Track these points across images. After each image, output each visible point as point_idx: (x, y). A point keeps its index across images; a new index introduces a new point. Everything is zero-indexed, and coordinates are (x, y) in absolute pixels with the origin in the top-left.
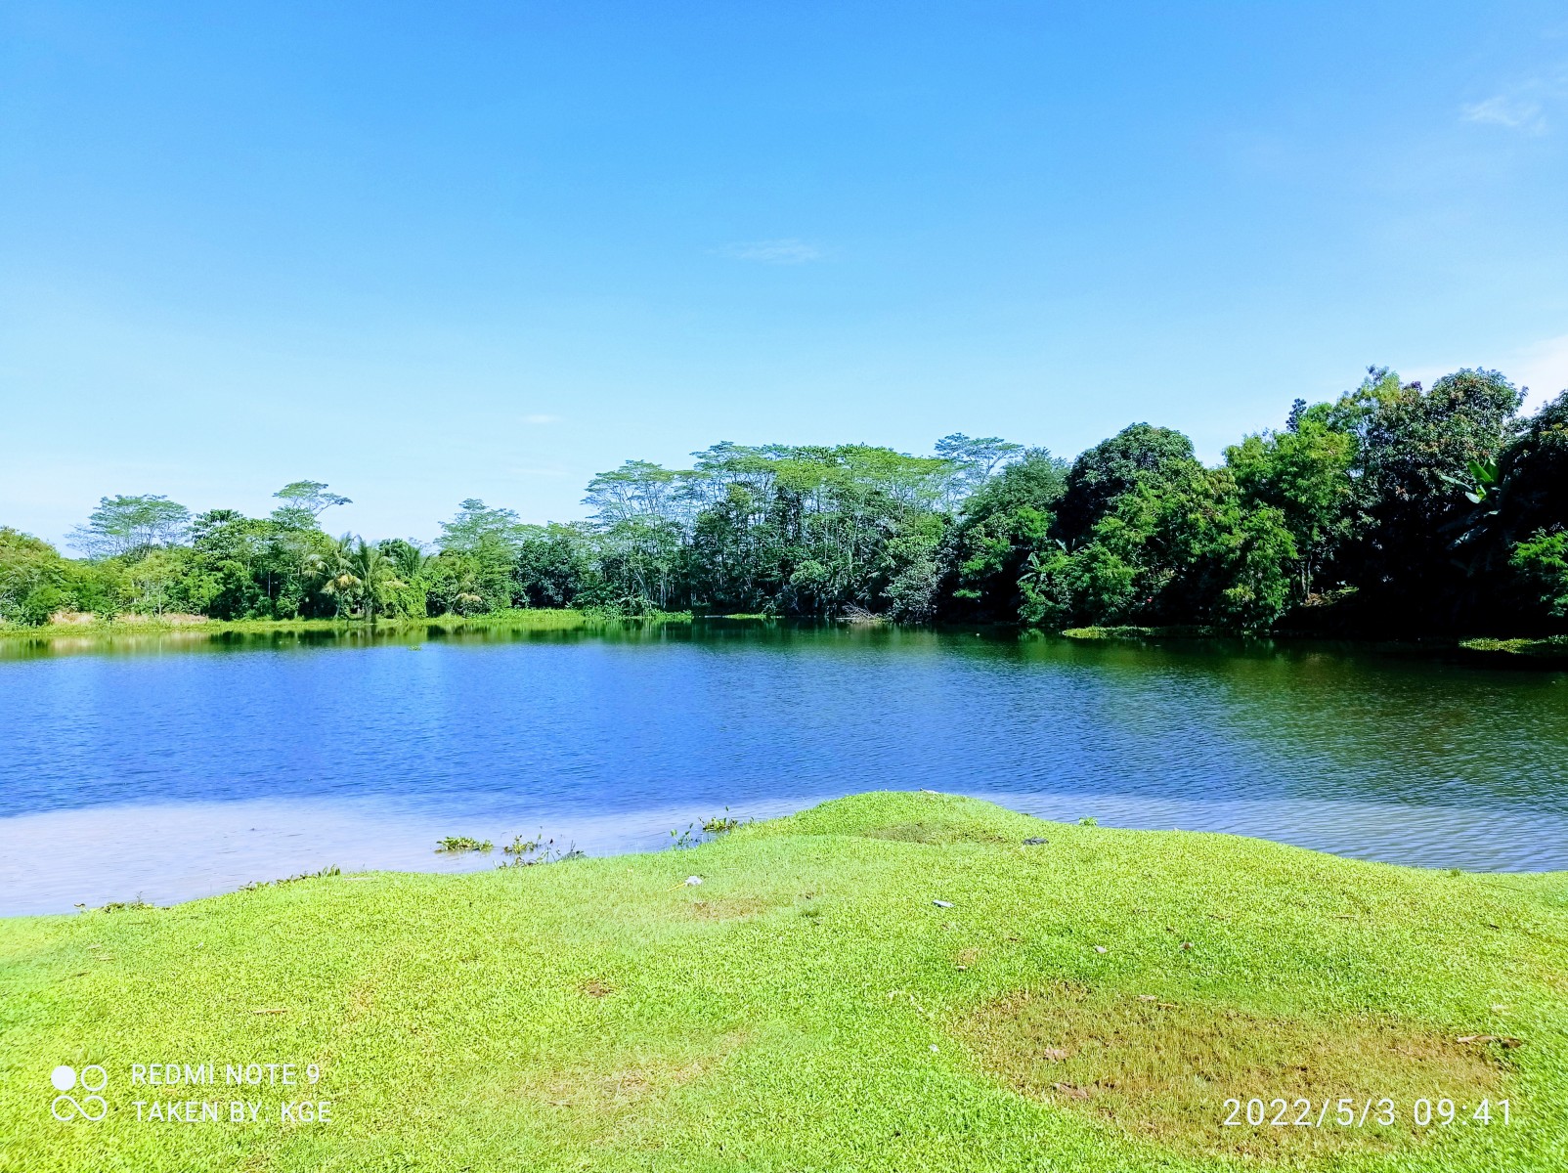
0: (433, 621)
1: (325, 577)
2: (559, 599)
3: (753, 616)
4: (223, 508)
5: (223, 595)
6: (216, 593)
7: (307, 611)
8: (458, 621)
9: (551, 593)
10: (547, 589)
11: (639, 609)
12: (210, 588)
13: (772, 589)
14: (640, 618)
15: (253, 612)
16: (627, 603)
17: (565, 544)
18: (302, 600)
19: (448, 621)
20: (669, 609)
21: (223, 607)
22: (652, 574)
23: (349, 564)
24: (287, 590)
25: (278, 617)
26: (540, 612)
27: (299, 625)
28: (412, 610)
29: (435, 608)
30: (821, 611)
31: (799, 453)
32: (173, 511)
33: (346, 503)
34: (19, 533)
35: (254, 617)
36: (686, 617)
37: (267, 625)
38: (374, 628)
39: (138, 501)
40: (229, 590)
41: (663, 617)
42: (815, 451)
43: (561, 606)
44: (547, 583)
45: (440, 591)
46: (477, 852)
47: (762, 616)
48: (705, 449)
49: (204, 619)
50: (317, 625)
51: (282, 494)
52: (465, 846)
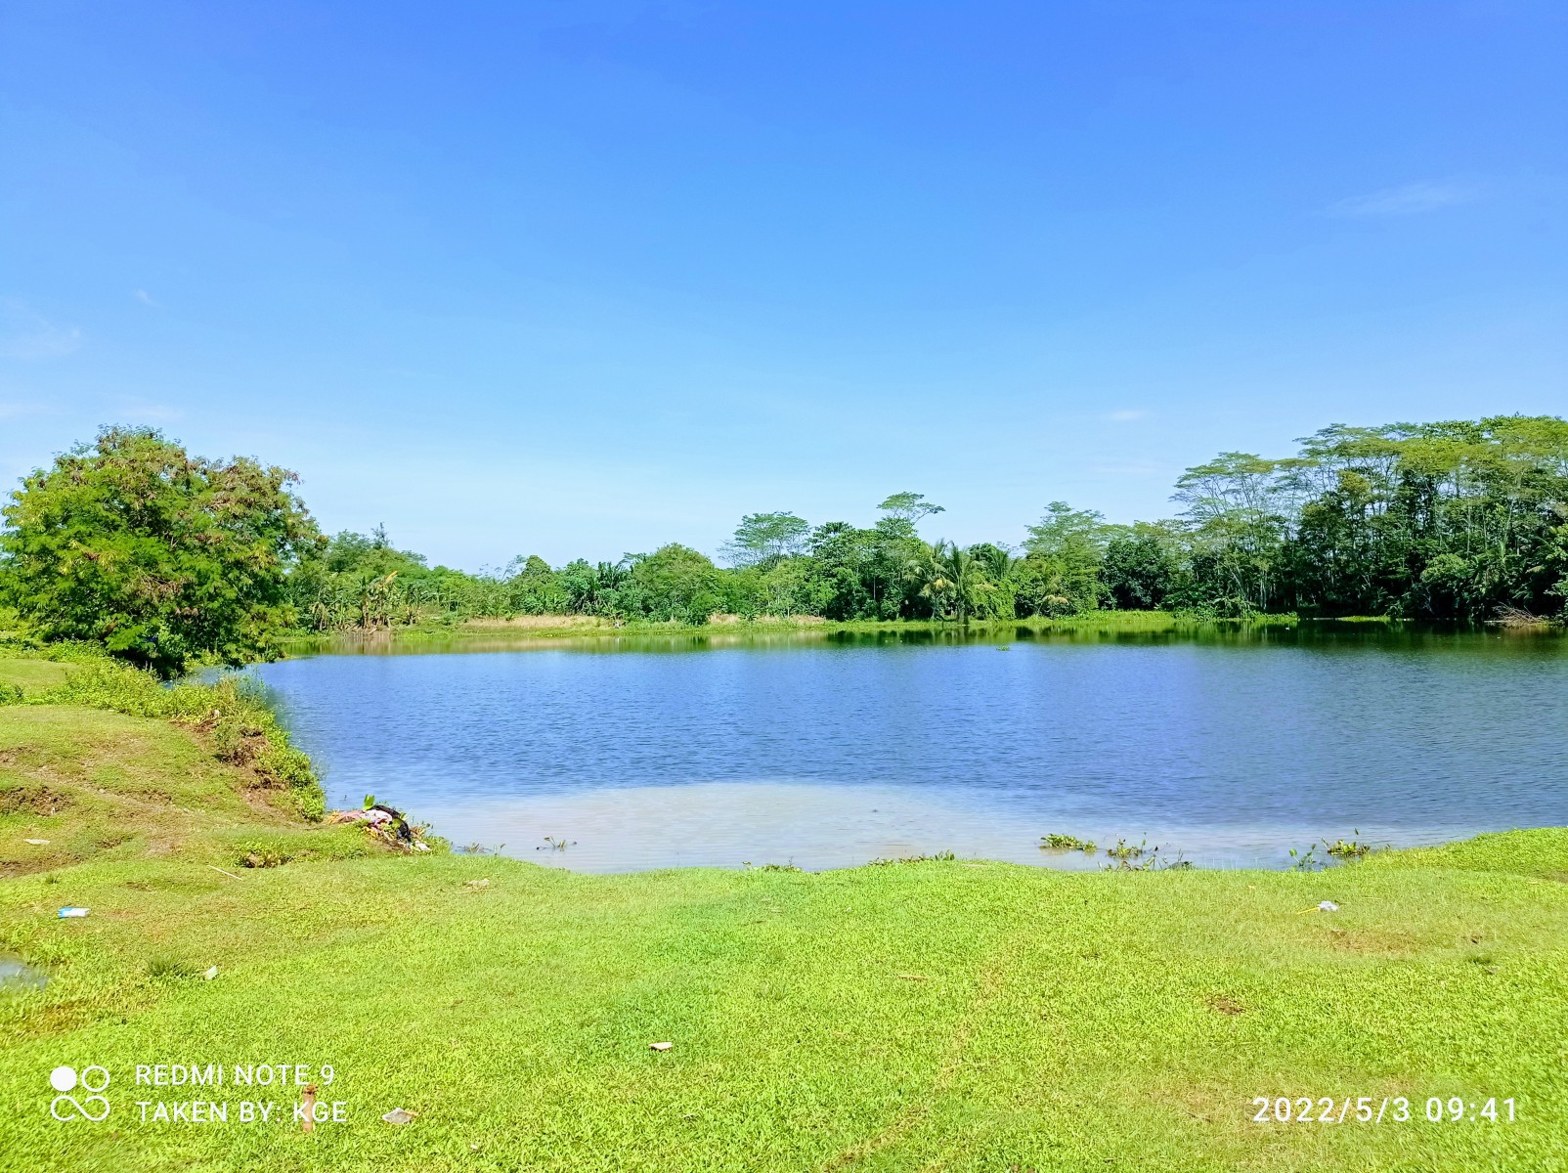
0: (1021, 623)
1: (922, 581)
2: (1148, 600)
3: (1374, 619)
4: (836, 520)
5: (838, 598)
6: (831, 596)
7: (907, 613)
8: (1046, 622)
9: (1139, 594)
10: (1134, 590)
11: (1236, 611)
12: (827, 593)
13: (1397, 588)
14: (1237, 620)
15: (861, 613)
16: (1222, 605)
17: (1154, 543)
18: (903, 602)
19: (1036, 622)
20: (1270, 611)
21: (837, 610)
22: (1249, 574)
23: (943, 569)
24: (890, 593)
25: (882, 619)
26: (1128, 614)
27: (900, 625)
28: (1001, 612)
29: (1023, 609)
30: (1463, 612)
31: (1430, 431)
32: (797, 525)
33: (940, 512)
34: (684, 548)
35: (863, 618)
36: (1290, 619)
37: (873, 626)
38: (966, 628)
39: (769, 518)
40: (842, 594)
41: (1263, 619)
42: (1451, 426)
43: (1150, 607)
44: (1134, 584)
45: (1027, 594)
46: (1081, 852)
47: (1385, 619)
48: (1311, 434)
49: (822, 620)
50: (916, 625)
51: (885, 505)
52: (1069, 845)
